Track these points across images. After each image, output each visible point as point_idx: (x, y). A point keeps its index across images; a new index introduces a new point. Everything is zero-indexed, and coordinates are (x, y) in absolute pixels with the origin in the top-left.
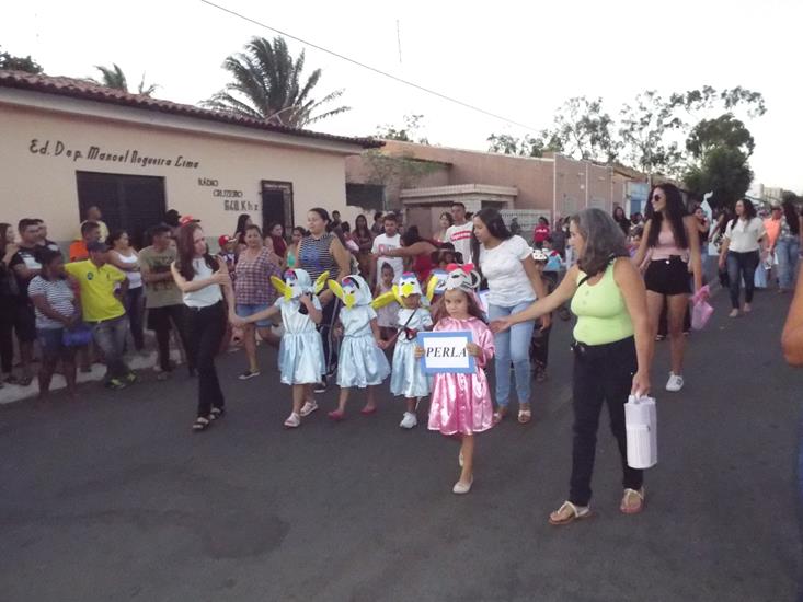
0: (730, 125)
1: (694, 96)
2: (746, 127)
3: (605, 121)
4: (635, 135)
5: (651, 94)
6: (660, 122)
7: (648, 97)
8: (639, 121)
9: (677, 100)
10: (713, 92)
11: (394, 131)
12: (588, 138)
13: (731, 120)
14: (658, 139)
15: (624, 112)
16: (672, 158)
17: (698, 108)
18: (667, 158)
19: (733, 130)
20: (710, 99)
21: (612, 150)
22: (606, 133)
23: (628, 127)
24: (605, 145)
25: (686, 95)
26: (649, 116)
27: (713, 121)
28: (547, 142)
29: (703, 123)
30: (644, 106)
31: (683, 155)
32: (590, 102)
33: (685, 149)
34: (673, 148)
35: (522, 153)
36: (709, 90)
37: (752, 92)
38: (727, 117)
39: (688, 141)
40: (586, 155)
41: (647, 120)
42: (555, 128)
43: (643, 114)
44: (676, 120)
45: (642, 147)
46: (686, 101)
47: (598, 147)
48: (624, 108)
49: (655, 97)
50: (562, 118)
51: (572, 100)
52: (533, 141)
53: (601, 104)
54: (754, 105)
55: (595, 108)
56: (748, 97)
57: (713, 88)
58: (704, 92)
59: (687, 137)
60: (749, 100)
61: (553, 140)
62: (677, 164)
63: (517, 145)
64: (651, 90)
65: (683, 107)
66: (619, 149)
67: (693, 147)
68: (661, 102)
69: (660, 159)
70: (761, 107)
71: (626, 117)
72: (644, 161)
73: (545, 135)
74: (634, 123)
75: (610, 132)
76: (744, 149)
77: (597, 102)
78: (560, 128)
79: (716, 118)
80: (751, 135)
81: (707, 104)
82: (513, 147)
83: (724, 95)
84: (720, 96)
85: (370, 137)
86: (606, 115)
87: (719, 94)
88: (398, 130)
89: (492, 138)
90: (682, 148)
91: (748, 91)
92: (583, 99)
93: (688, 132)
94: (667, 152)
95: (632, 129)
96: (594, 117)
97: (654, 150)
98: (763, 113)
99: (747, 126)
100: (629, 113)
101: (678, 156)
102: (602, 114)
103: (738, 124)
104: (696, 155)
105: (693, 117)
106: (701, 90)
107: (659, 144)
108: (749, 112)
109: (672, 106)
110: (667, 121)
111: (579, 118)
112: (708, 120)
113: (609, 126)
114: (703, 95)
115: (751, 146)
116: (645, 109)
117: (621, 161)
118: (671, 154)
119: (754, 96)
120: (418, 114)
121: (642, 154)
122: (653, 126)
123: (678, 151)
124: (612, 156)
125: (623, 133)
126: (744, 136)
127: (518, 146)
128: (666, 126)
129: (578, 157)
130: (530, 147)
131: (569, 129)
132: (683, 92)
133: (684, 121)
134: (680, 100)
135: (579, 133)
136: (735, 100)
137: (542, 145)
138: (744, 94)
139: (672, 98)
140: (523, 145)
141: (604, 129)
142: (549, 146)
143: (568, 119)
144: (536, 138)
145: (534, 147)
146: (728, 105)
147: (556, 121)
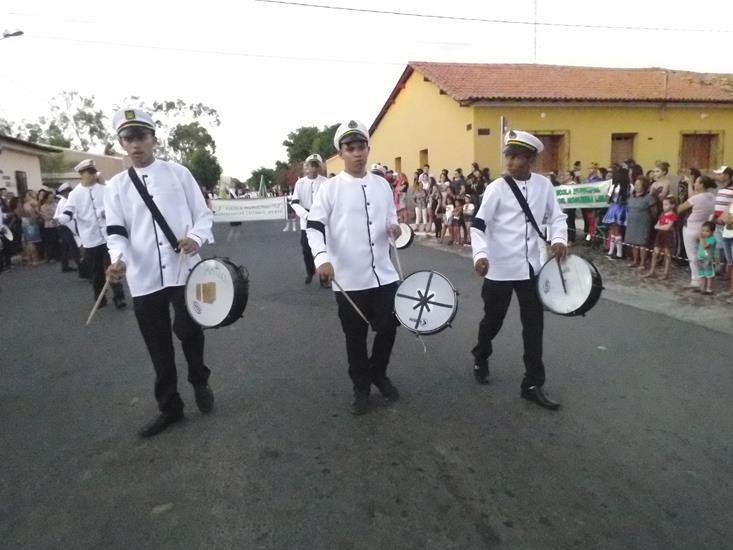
0: (198, 131)
1: (171, 106)
2: (209, 133)
3: (99, 115)
5: (136, 98)
7: (134, 100)
9: (158, 107)
10: (184, 104)
12: (87, 129)
13: (199, 126)
17: (175, 115)
19: (201, 134)
20: (182, 109)
21: (109, 141)
22: (102, 127)
24: (101, 136)
25: (164, 104)
27: (186, 126)
28: (45, 128)
29: (179, 127)
31: (167, 150)
32: (84, 97)
33: (167, 145)
36: (180, 102)
37: (210, 108)
38: (196, 124)
39: (169, 139)
40: (84, 143)
42: (51, 117)
46: (165, 108)
47: (95, 137)
48: (115, 107)
50: (58, 108)
51: (65, 93)
52: (29, 126)
53: (94, 102)
54: (213, 118)
55: (89, 103)
56: (208, 111)
57: (184, 101)
58: (178, 103)
59: (168, 135)
60: (209, 114)
61: (52, 127)
63: (12, 128)
64: (135, 95)
65: (163, 113)
67: (174, 144)
68: (145, 105)
70: (218, 120)
73: (43, 122)
75: (105, 126)
76: (208, 148)
77: (89, 98)
78: (56, 116)
79: (188, 124)
80: (213, 139)
81: (181, 114)
83: (191, 107)
84: (189, 108)
86: (100, 111)
87: (188, 106)
91: (208, 107)
92: (76, 93)
93: (169, 132)
96: (88, 111)
98: (218, 124)
103: (204, 130)
104: (175, 150)
106: (176, 102)
108: (210, 122)
109: (156, 111)
111: (75, 112)
112: (183, 124)
113: (103, 121)
114: (177, 106)
115: (213, 146)
119: (212, 112)
124: (108, 145)
126: (208, 140)
130: (28, 131)
131: (65, 119)
132: (162, 101)
133: (164, 123)
134: (160, 107)
135: (77, 124)
136: (200, 113)
137: (40, 130)
138: (205, 109)
139: (155, 104)
140: (19, 128)
141: (98, 122)
142: (48, 132)
143: (64, 109)
144: (33, 123)
145: (31, 131)
146: (195, 116)
147: (52, 110)
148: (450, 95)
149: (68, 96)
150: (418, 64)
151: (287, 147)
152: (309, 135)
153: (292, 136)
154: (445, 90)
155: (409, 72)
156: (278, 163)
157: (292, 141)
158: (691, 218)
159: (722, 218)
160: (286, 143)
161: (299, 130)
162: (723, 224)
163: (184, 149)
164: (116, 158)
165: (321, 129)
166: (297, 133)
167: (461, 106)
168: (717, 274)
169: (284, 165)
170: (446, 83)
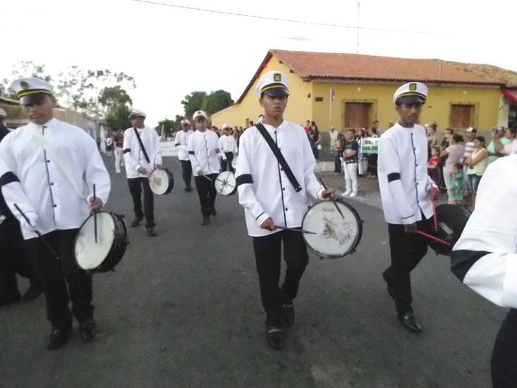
0: (120, 92)
1: (100, 73)
3: (48, 78)
4: (68, 90)
5: (74, 67)
6: (82, 85)
7: (73, 69)
8: (69, 82)
10: (110, 73)
13: (120, 89)
14: (82, 94)
16: (90, 105)
17: (103, 80)
18: (88, 105)
19: (122, 94)
20: (109, 76)
23: (63, 84)
25: (96, 72)
26: (75, 80)
27: (111, 88)
29: (106, 89)
30: (71, 74)
31: (97, 104)
32: (36, 65)
33: (97, 101)
34: (91, 100)
36: (107, 71)
37: (129, 76)
38: (119, 87)
39: (99, 97)
41: (74, 82)
43: (71, 79)
44: (91, 85)
45: (73, 97)
46: (96, 75)
48: (59, 73)
49: (77, 69)
50: (17, 72)
51: (23, 62)
53: (44, 69)
54: (131, 82)
55: (40, 70)
56: (127, 78)
57: (110, 71)
59: (98, 94)
60: (128, 80)
62: (94, 109)
64: (75, 65)
65: (94, 78)
66: (59, 97)
67: (102, 101)
68: (81, 73)
69: (84, 105)
70: (134, 85)
71: (62, 78)
72: (76, 104)
73: (6, 82)
74: (66, 83)
76: (127, 104)
77: (41, 66)
79: (113, 87)
80: (131, 98)
83: (115, 75)
84: (113, 75)
86: (49, 75)
87: (113, 74)
92: (31, 62)
93: (99, 91)
94: (88, 102)
95: (65, 86)
96: (39, 75)
97: (81, 100)
98: (135, 87)
99: (128, 93)
100: (63, 76)
101: (94, 105)
103: (124, 92)
104: (103, 105)
106: (104, 71)
107: (83, 97)
108: (129, 86)
109: (89, 77)
110: (86, 84)
112: (109, 87)
114: (105, 73)
115: (131, 103)
116: (73, 76)
118: (90, 103)
119: (130, 79)
121: (73, 101)
123: (94, 102)
125: (60, 87)
126: (127, 98)
132: (94, 70)
133: (95, 86)
134: (92, 74)
136: (121, 79)
137: (3, 88)
138: (126, 76)
139: (89, 72)
143: (22, 73)
146: (118, 81)
147: (13, 73)
148: (297, 74)
149: (25, 64)
150: (276, 51)
151: (183, 105)
152: (200, 97)
153: (188, 97)
154: (293, 69)
155: (269, 56)
156: (177, 116)
157: (187, 101)
158: (448, 161)
159: (467, 161)
160: (183, 102)
161: (192, 93)
162: (467, 165)
163: (109, 105)
164: (60, 110)
165: (208, 93)
166: (191, 96)
167: (304, 81)
168: (464, 198)
169: (181, 117)
170: (294, 64)
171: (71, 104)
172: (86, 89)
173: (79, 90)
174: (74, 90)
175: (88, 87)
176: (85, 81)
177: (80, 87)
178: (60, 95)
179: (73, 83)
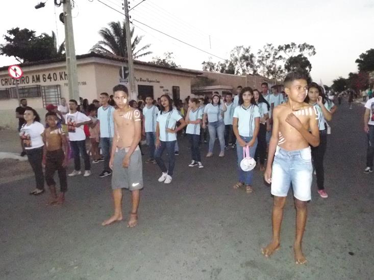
0: (302, 59)
1: (287, 46)
2: (308, 60)
3: (252, 56)
4: (264, 62)
5: (270, 45)
6: (274, 57)
7: (268, 47)
8: (265, 56)
9: (281, 48)
10: (295, 45)
11: (160, 60)
12: (245, 63)
13: (302, 57)
14: (273, 64)
15: (259, 53)
16: (279, 72)
17: (289, 52)
18: (277, 72)
19: (303, 61)
20: (294, 48)
21: (255, 69)
22: (252, 62)
23: (261, 59)
24: (252, 66)
25: (284, 46)
26: (269, 54)
27: (295, 57)
28: (227, 65)
29: (291, 58)
30: (267, 50)
31: (284, 71)
32: (245, 48)
33: (284, 68)
34: (280, 68)
35: (217, 70)
36: (293, 44)
38: (300, 55)
39: (285, 65)
40: (244, 71)
41: (268, 56)
42: (231, 59)
43: (267, 54)
44: (280, 56)
45: (267, 67)
46: (284, 49)
47: (249, 67)
48: (259, 51)
49: (272, 46)
50: (234, 55)
51: (237, 47)
52: (221, 65)
53: (250, 49)
54: (311, 51)
55: (247, 51)
56: (309, 47)
57: (295, 43)
59: (285, 63)
60: (309, 49)
61: (231, 64)
62: (281, 75)
65: (283, 51)
66: (258, 69)
67: (287, 67)
68: (274, 48)
69: (274, 72)
70: (314, 52)
71: (260, 55)
72: (268, 73)
73: (227, 62)
74: (263, 57)
75: (254, 62)
76: (307, 69)
77: (248, 48)
78: (233, 59)
79: (296, 56)
80: (310, 63)
81: (293, 50)
82: (213, 67)
83: (299, 46)
85: (149, 62)
86: (252, 54)
87: (297, 46)
88: (162, 60)
89: (204, 63)
90: (283, 68)
91: (309, 45)
92: (242, 47)
93: (286, 61)
94: (277, 70)
95: (263, 60)
97: (272, 69)
98: (315, 54)
100: (261, 53)
101: (282, 72)
102: (250, 53)
103: (305, 58)
105: (287, 55)
106: (290, 44)
107: (274, 66)
108: (309, 53)
109: (279, 51)
110: (277, 57)
111: (240, 55)
112: (293, 56)
113: (253, 59)
114: (291, 46)
115: (310, 67)
116: (268, 52)
117: (259, 73)
118: (279, 70)
119: (311, 47)
120: (170, 52)
121: (267, 70)
122: (271, 59)
123: (282, 69)
124: (255, 71)
125: (259, 61)
126: (308, 64)
127: (215, 67)
128: (277, 58)
129: (241, 71)
130: (221, 67)
131: (236, 60)
132: (282, 45)
133: (283, 57)
135: (241, 61)
136: (304, 49)
137: (225, 66)
138: (307, 46)
139: (279, 47)
140: (217, 66)
141: (251, 60)
142: (229, 67)
143: (236, 55)
144: (223, 63)
145: (222, 67)
146: (301, 50)
147: (231, 56)
151: (358, 64)
153: (363, 56)
156: (351, 74)
157: (362, 59)
160: (357, 61)
161: (367, 52)
166: (367, 54)
169: (355, 75)
171: (265, 73)
172: (276, 60)
173: (272, 61)
174: (268, 63)
175: (278, 59)
176: (276, 54)
177: (272, 60)
178: (258, 67)
179: (268, 58)
